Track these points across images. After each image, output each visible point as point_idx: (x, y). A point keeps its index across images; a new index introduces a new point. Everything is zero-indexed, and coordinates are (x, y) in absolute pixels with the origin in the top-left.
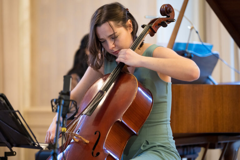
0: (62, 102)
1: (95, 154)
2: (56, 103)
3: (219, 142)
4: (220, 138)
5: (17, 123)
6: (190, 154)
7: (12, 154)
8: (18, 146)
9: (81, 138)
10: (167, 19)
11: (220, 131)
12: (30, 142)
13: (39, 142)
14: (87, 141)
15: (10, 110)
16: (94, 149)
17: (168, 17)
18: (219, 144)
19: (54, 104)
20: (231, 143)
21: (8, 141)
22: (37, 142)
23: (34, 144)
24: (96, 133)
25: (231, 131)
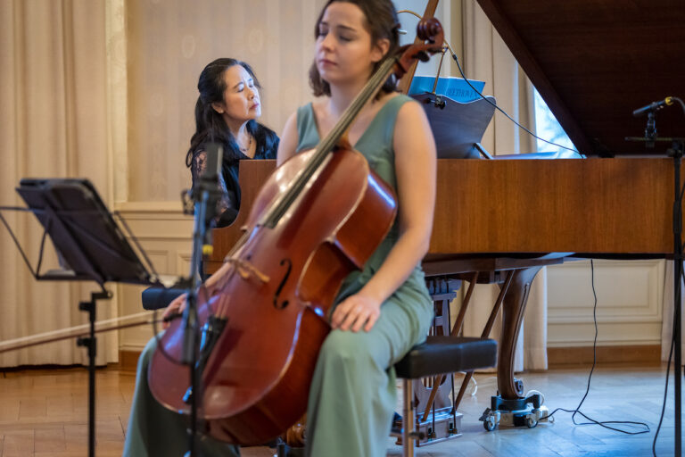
0: (205, 196)
1: (280, 304)
2: (192, 197)
3: (497, 270)
4: (498, 261)
5: (115, 237)
6: (441, 292)
7: (105, 295)
8: (117, 279)
9: (253, 272)
10: (428, 47)
11: (501, 249)
12: (140, 272)
13: (158, 271)
14: (266, 278)
15: (101, 211)
16: (278, 293)
17: (431, 42)
18: (498, 273)
19: (187, 198)
20: (518, 272)
21: (98, 270)
22: (155, 273)
23: (148, 277)
24: (282, 263)
25: (522, 250)
